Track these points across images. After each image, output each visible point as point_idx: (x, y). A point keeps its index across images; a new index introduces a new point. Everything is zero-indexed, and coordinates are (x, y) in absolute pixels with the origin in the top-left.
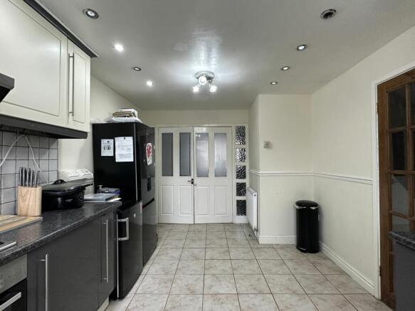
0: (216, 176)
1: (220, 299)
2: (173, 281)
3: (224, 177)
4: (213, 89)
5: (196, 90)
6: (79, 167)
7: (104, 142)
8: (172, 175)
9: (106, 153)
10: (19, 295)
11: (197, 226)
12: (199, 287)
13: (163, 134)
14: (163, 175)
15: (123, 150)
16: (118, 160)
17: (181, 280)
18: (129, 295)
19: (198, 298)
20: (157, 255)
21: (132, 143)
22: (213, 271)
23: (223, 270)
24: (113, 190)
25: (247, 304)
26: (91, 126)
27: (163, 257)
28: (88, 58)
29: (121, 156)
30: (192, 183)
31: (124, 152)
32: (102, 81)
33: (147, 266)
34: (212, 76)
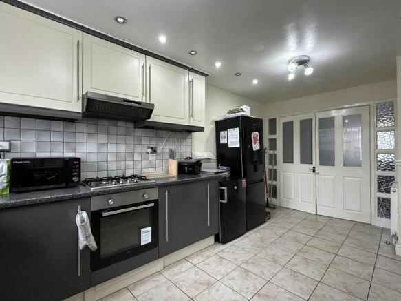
0: (344, 165)
1: (297, 276)
2: (263, 248)
3: (358, 168)
4: (309, 71)
5: (291, 77)
6: (205, 151)
7: (222, 133)
8: (293, 162)
9: (223, 141)
10: (152, 204)
11: (318, 217)
12: (284, 261)
13: (283, 123)
14: (284, 162)
15: (233, 138)
16: (230, 146)
17: (271, 250)
18: (228, 244)
19: (277, 267)
20: (263, 228)
21: (238, 133)
22: (306, 256)
23: (319, 259)
24: (225, 168)
25: (323, 292)
26: (214, 123)
27: (267, 231)
28: (203, 78)
29: (232, 142)
30: (314, 171)
31: (234, 140)
32: (221, 89)
33: (251, 232)
34: (306, 58)
